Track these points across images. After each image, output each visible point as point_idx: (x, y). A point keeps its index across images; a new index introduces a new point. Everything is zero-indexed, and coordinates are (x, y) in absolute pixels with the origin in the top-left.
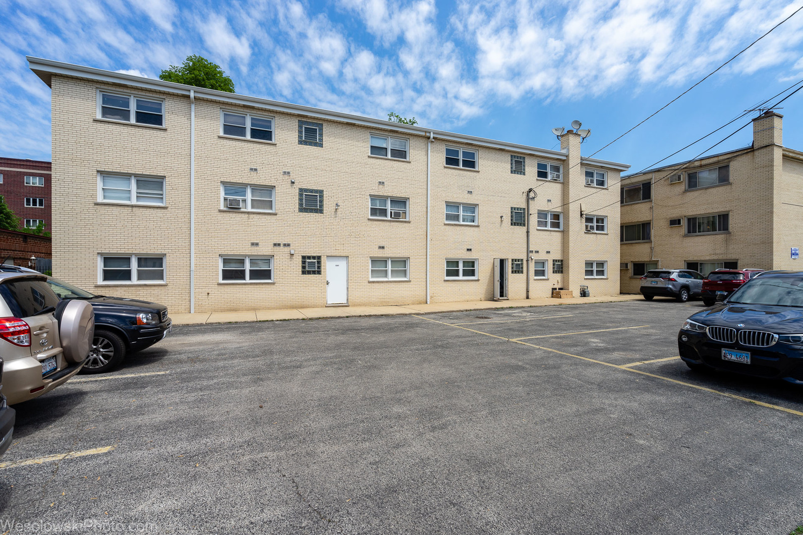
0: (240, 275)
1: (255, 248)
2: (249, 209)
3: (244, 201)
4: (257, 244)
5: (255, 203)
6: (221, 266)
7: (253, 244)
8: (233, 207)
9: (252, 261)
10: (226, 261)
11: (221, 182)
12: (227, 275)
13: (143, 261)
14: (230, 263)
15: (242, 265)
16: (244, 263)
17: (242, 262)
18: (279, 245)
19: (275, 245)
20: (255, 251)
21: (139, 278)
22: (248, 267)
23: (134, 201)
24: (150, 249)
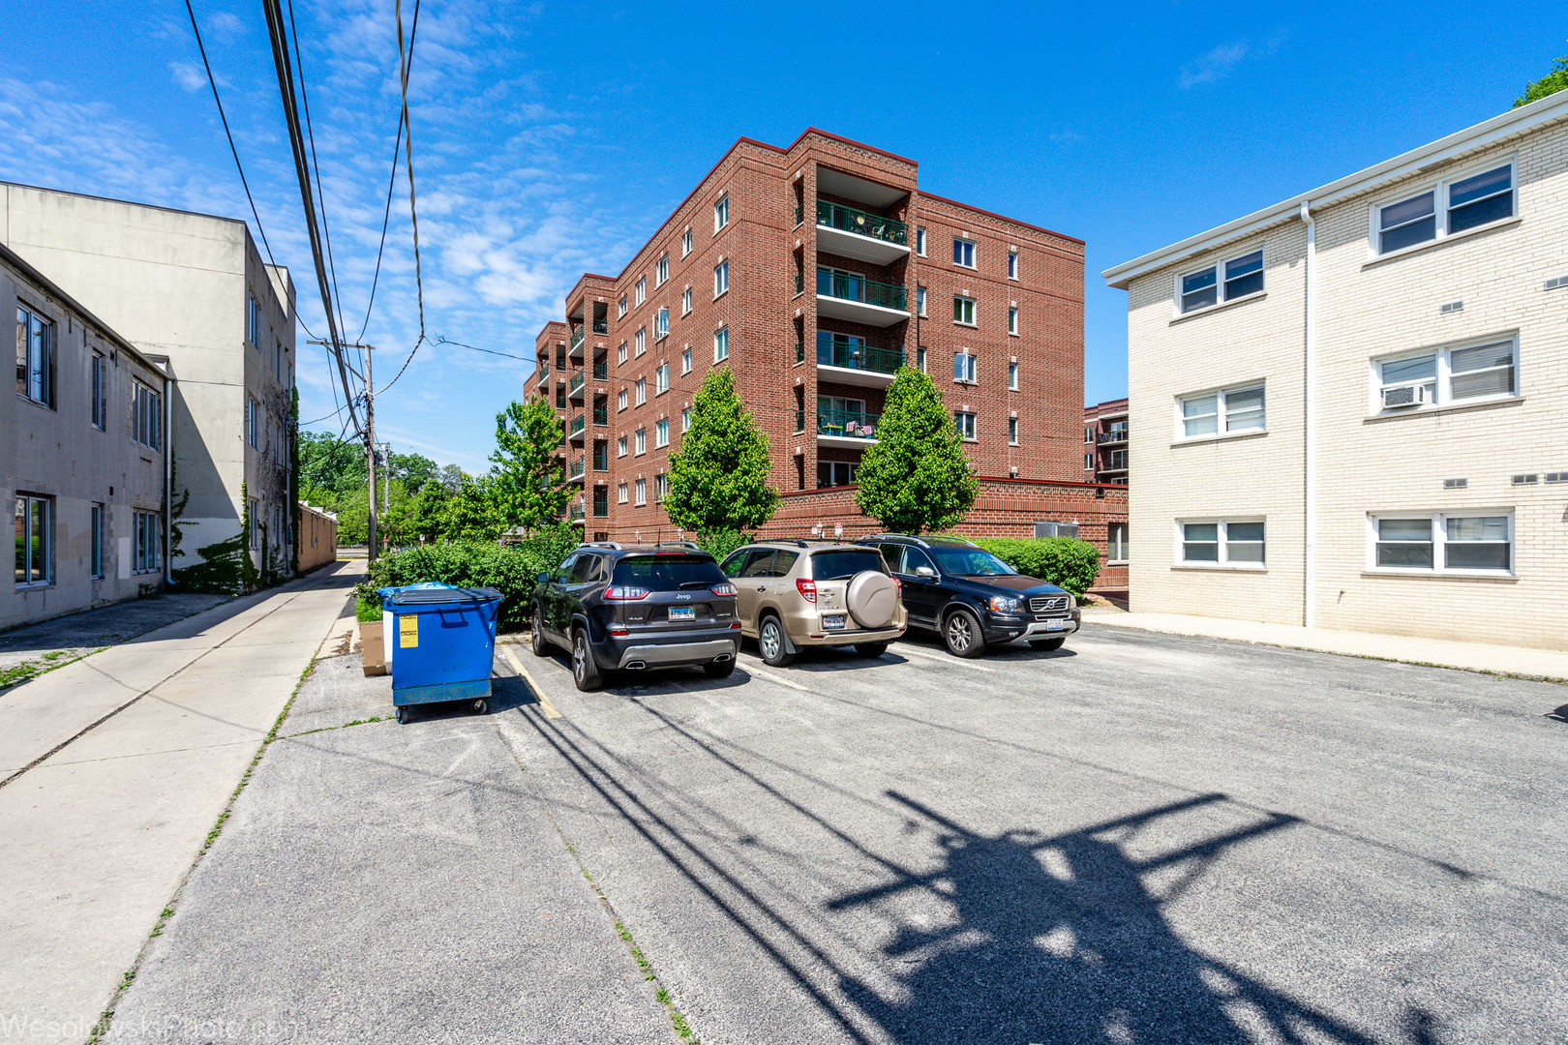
0: (1421, 555)
1: (1457, 492)
2: (1445, 400)
3: (1433, 387)
4: (1462, 483)
5: (1461, 385)
6: (1372, 537)
7: (1449, 484)
8: (1400, 405)
9: (1452, 524)
10: (1384, 525)
11: (1371, 359)
12: (1388, 554)
13: (1236, 529)
14: (1400, 528)
15: (1424, 534)
16: (1430, 528)
17: (1425, 525)
18: (1532, 479)
19: (1518, 480)
20: (1456, 500)
21: (1231, 558)
22: (1440, 538)
23: (1222, 433)
24: (1243, 509)
